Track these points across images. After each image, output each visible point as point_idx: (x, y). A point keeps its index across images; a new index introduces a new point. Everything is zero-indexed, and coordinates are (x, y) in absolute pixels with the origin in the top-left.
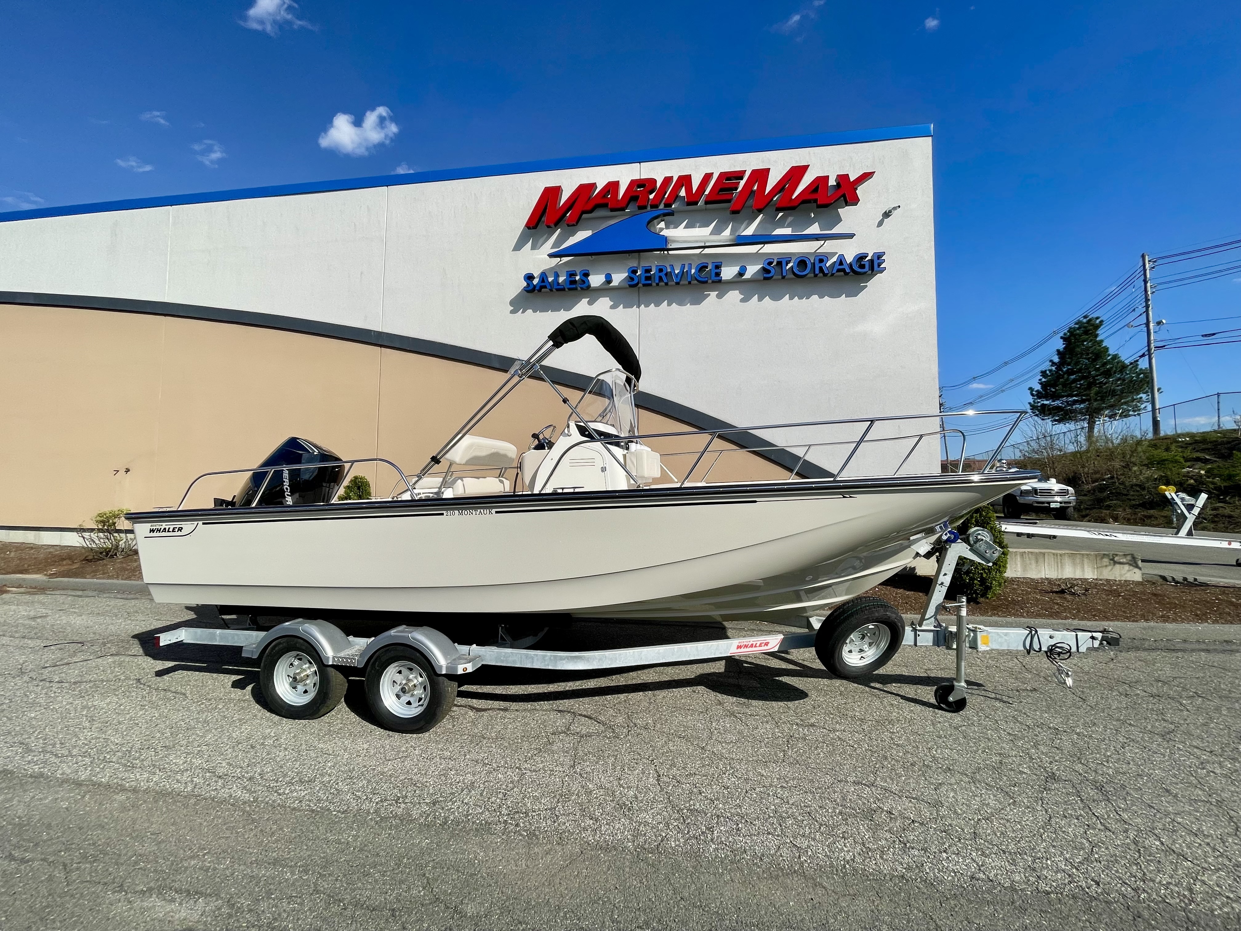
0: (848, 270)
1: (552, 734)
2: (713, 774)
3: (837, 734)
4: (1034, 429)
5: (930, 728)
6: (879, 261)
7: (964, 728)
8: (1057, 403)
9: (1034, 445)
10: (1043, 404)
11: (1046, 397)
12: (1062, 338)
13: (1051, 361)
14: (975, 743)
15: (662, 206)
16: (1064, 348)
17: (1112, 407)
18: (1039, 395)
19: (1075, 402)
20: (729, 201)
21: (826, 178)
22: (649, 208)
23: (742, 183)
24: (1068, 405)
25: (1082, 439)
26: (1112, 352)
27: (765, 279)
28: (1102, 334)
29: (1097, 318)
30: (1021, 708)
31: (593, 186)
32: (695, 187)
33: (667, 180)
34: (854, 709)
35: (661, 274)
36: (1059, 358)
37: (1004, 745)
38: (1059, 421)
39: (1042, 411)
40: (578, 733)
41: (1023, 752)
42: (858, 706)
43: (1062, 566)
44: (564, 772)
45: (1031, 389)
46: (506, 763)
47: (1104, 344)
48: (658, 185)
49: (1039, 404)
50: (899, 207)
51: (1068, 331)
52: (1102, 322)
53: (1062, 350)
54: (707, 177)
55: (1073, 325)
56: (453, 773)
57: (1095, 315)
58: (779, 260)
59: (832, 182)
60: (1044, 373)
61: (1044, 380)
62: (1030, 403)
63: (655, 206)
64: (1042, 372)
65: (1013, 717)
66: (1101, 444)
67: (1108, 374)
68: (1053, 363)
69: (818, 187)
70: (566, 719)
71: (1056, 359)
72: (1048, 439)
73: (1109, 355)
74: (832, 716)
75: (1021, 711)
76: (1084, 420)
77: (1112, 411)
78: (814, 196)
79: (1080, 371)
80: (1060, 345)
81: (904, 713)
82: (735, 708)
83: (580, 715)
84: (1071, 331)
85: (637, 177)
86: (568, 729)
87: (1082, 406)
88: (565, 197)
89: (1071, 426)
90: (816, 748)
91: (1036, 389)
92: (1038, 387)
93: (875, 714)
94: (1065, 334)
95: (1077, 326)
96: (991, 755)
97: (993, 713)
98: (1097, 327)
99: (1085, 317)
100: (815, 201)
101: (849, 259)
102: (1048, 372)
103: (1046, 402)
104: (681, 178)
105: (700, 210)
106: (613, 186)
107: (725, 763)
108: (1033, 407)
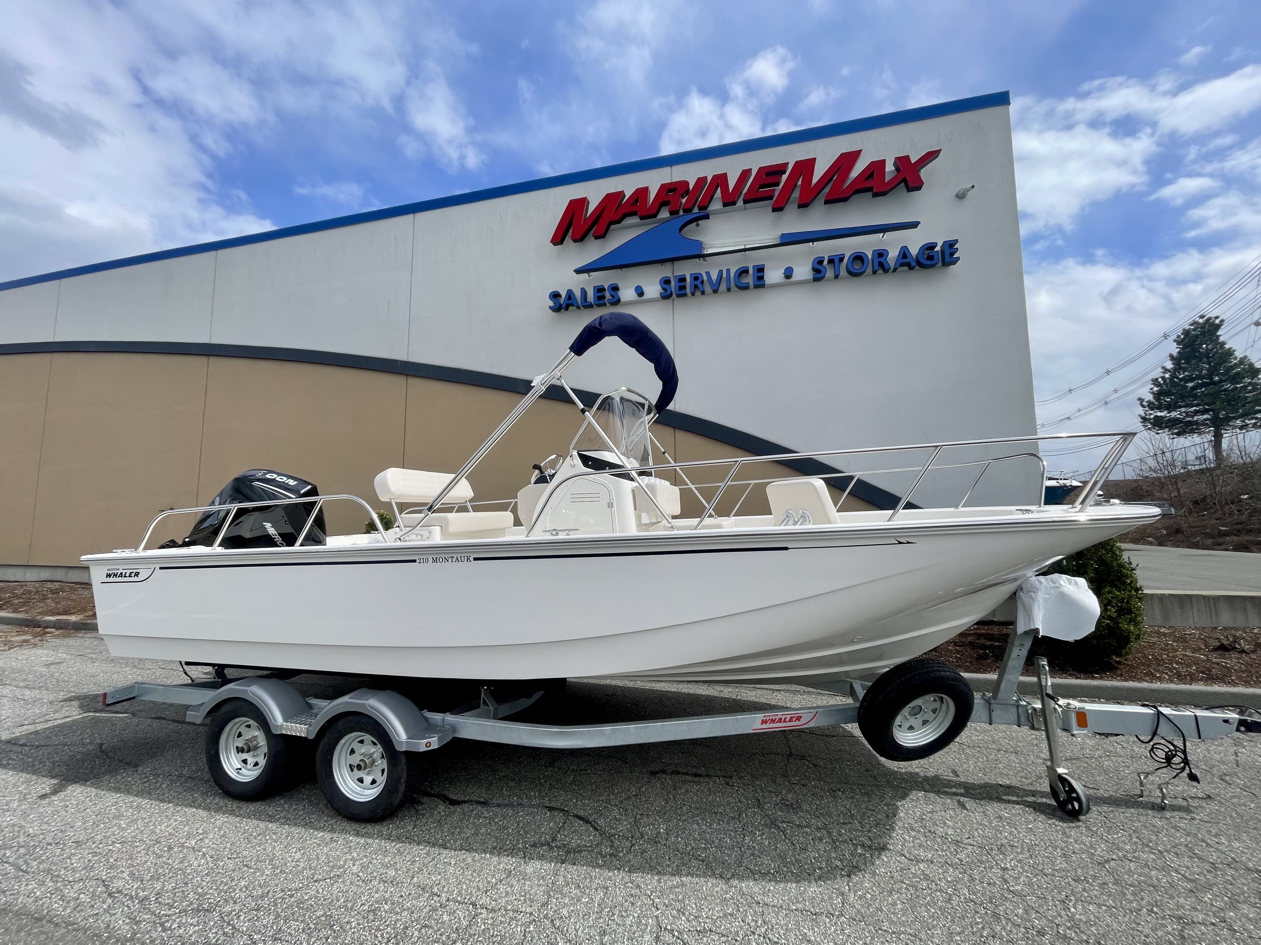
0: (913, 264)
1: (532, 846)
2: (737, 933)
3: (921, 866)
4: (1149, 444)
5: (1060, 863)
6: (952, 251)
7: (1113, 864)
8: (1174, 414)
9: (1152, 463)
10: (1156, 416)
11: (1160, 408)
12: (1175, 341)
13: (1163, 368)
14: (1134, 894)
15: (696, 210)
16: (1179, 353)
17: (1244, 416)
18: (1151, 406)
19: (1196, 413)
20: (771, 198)
21: (883, 163)
22: (681, 213)
23: (785, 177)
24: (1187, 415)
25: (1210, 455)
26: (1239, 354)
27: (816, 280)
28: (1223, 334)
29: (1217, 318)
30: (1194, 830)
31: (621, 194)
32: (731, 185)
33: (701, 181)
34: (945, 823)
35: (696, 283)
36: (1173, 364)
37: (1182, 900)
38: (1178, 434)
39: (1158, 424)
40: (565, 846)
41: (1215, 916)
42: (951, 817)
43: (1216, 612)
44: (531, 914)
45: (1141, 400)
46: (460, 894)
47: (1227, 346)
48: (691, 187)
49: (1152, 417)
50: (973, 187)
51: (1182, 334)
52: (1222, 321)
53: (1175, 354)
54: (745, 174)
55: (1187, 327)
56: (386, 907)
57: (1213, 315)
58: (830, 258)
59: (890, 167)
60: (1155, 382)
61: (1156, 389)
62: (1140, 416)
63: (688, 210)
64: (1153, 380)
65: (1186, 846)
66: (1235, 458)
67: (1237, 378)
68: (1166, 370)
69: (872, 174)
70: (555, 822)
71: (1169, 365)
72: (1168, 455)
73: (1236, 358)
74: (913, 834)
75: (1195, 835)
76: (1209, 432)
77: (1243, 421)
78: (869, 184)
79: (1200, 377)
80: (1175, 350)
81: (1019, 833)
82: (779, 813)
83: (577, 816)
84: (1186, 333)
85: (668, 181)
86: (554, 839)
87: (1205, 416)
88: (592, 208)
89: (1196, 438)
90: (891, 892)
91: (1146, 400)
92: (1150, 397)
93: (976, 834)
94: (1178, 337)
95: (1192, 327)
96: (1163, 918)
97: (1154, 838)
98: (1218, 327)
99: (1202, 317)
100: (869, 189)
101: (914, 251)
102: (1160, 380)
103: (1159, 414)
104: (715, 177)
105: (739, 210)
106: (642, 192)
107: (755, 912)
108: (1144, 419)
